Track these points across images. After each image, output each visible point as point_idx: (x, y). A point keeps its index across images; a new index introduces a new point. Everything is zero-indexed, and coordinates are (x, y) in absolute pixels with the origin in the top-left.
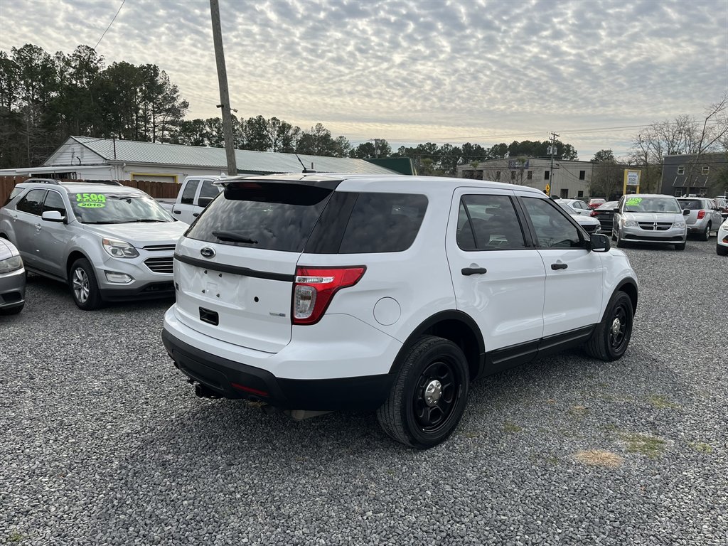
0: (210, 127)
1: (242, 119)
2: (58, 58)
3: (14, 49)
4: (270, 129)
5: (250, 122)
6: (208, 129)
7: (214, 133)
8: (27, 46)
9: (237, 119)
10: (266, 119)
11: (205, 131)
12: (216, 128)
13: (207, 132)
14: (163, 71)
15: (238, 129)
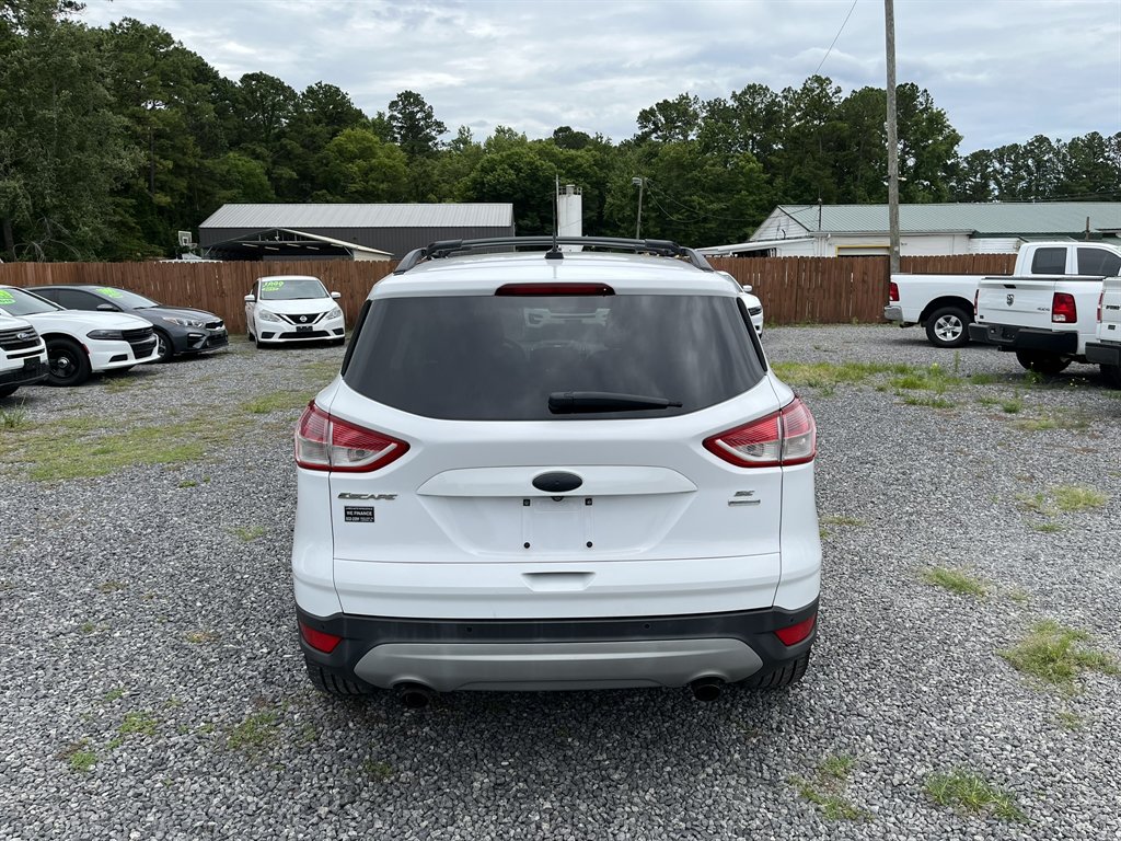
0: (1001, 162)
1: (1059, 141)
2: (785, 97)
3: (734, 96)
4: (1112, 155)
5: (1074, 143)
6: (997, 165)
7: (1007, 170)
8: (749, 87)
9: (1050, 144)
10: (1105, 137)
11: (989, 170)
12: (1011, 161)
13: (995, 170)
14: (926, 91)
15: (1050, 160)
